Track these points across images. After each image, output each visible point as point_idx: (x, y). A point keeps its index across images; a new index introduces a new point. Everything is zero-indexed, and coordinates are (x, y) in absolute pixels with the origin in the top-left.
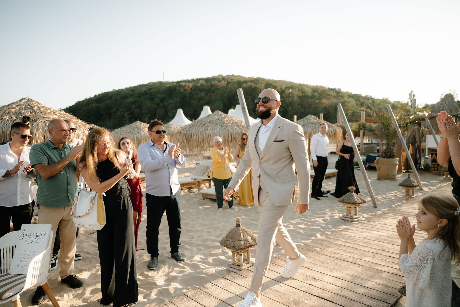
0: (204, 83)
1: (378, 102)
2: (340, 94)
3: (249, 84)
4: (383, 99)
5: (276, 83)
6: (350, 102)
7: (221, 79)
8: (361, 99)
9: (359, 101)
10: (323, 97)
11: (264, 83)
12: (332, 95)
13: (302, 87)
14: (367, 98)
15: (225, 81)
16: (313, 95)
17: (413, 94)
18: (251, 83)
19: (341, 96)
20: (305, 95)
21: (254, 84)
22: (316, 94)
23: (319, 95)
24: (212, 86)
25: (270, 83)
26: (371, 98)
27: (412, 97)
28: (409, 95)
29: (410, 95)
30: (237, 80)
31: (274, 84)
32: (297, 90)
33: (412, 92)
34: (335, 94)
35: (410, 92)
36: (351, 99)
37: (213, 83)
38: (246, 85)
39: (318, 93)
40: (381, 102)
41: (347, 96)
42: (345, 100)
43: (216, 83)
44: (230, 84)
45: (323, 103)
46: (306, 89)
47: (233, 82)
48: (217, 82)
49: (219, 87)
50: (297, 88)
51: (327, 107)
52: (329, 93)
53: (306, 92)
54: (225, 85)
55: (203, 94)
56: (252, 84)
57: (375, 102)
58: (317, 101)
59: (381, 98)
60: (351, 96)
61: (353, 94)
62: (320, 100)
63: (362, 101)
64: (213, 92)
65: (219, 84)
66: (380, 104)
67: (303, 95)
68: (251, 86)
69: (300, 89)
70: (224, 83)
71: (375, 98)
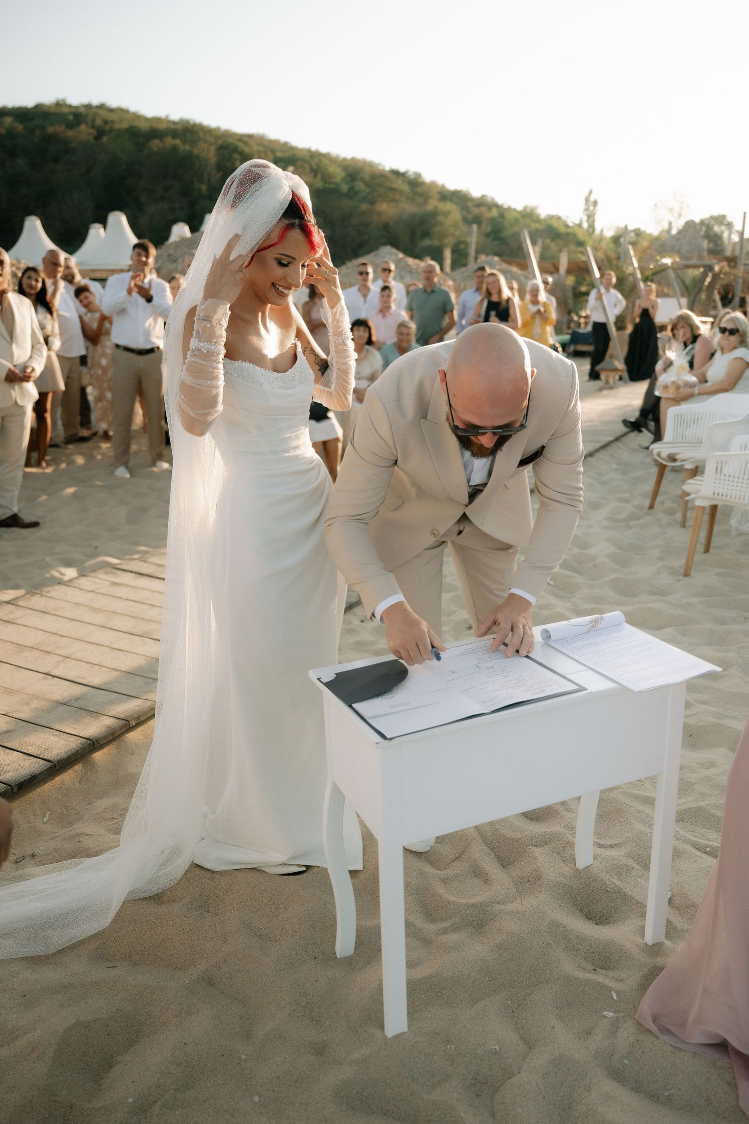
0: (20, 128)
1: (513, 215)
2: (419, 190)
3: (169, 141)
4: (525, 208)
5: (246, 144)
6: (449, 213)
7: (71, 117)
8: (470, 204)
9: (468, 211)
10: (380, 196)
11: (212, 140)
12: (401, 192)
13: (320, 161)
14: (483, 203)
15: (86, 123)
16: (351, 189)
17: (592, 199)
18: (174, 137)
19: (421, 195)
20: (332, 186)
21: (184, 143)
22: (360, 186)
23: (367, 190)
24: (49, 139)
25: (231, 144)
26: (497, 206)
27: (591, 205)
28: (584, 202)
29: (587, 200)
30: (125, 125)
31: (242, 146)
32: (308, 169)
33: (591, 192)
34: (406, 188)
35: (587, 194)
36: (448, 206)
37: (50, 130)
38: (161, 145)
39: (364, 182)
40: (519, 216)
41: (437, 196)
42: (436, 208)
43: (59, 129)
44: (105, 139)
45: (379, 214)
46: (332, 169)
47: (111, 130)
48: (63, 127)
49: (74, 145)
50: (306, 165)
51: (391, 224)
52: (394, 185)
53: (331, 177)
54: (91, 138)
55: (21, 163)
56: (178, 142)
57: (507, 215)
58: (364, 207)
59: (519, 208)
60: (446, 196)
61: (449, 191)
62: (372, 203)
63: (476, 211)
64: (56, 160)
65: (70, 133)
66: (516, 221)
67: (327, 186)
68: (174, 149)
69: (315, 167)
70: (84, 132)
71: (506, 206)
